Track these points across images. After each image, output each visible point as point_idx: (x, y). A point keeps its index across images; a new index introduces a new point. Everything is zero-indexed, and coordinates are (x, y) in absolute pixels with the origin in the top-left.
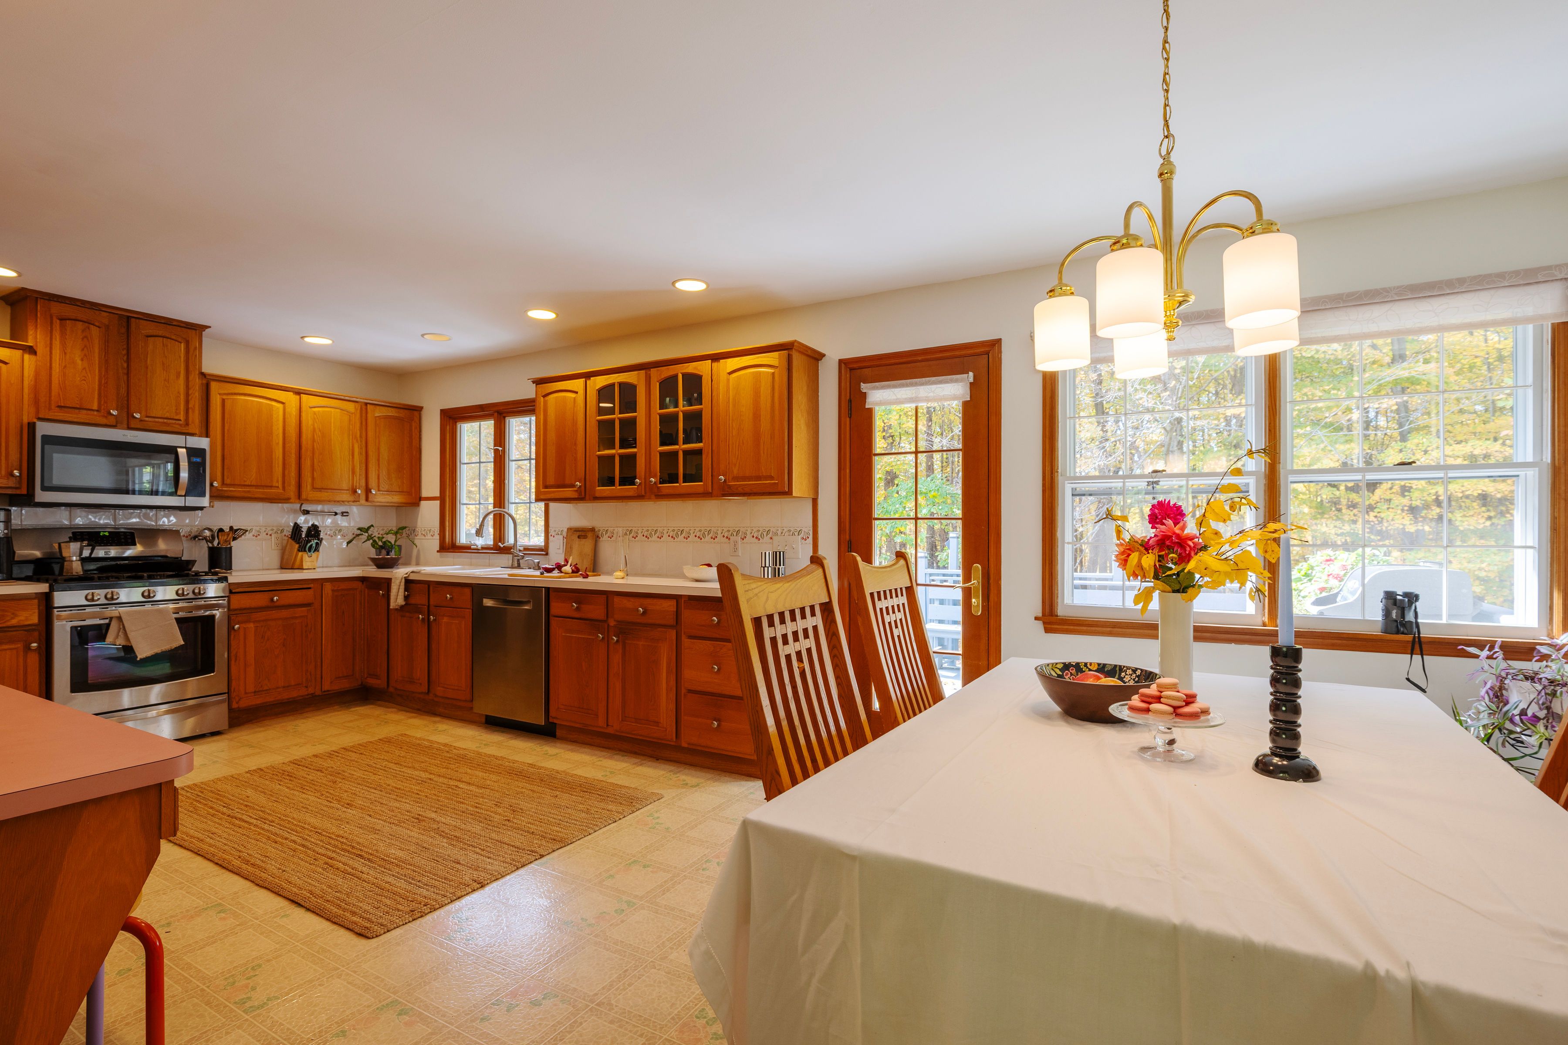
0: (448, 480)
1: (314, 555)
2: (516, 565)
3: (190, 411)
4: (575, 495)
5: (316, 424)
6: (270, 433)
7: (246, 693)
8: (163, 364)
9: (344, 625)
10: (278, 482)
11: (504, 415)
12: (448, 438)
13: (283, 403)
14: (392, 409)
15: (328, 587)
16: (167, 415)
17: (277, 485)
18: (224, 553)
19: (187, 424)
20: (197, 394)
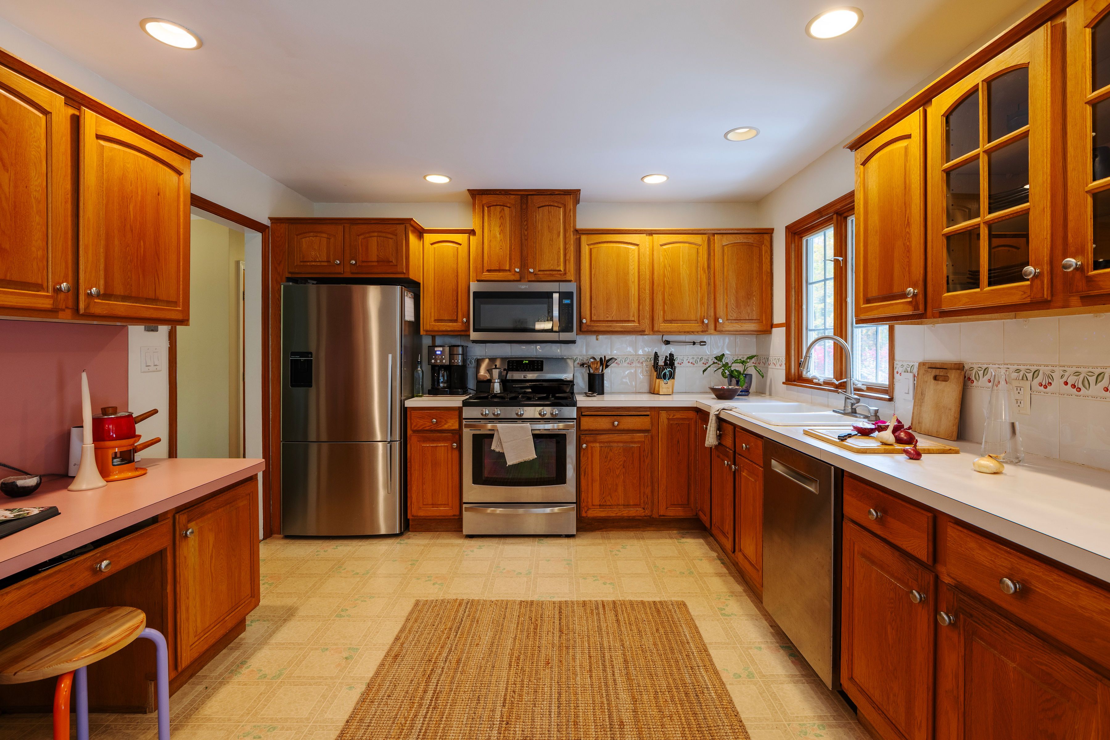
0: (793, 305)
1: (670, 382)
2: (850, 410)
3: (567, 262)
4: (909, 311)
5: (666, 261)
6: (627, 274)
7: (593, 505)
8: (549, 227)
9: (679, 453)
10: (634, 316)
11: (845, 215)
12: (793, 256)
13: (638, 245)
14: (740, 236)
15: (663, 415)
16: (552, 268)
17: (633, 319)
18: (597, 377)
19: (565, 274)
20: (572, 248)
